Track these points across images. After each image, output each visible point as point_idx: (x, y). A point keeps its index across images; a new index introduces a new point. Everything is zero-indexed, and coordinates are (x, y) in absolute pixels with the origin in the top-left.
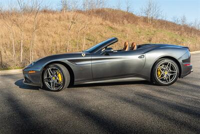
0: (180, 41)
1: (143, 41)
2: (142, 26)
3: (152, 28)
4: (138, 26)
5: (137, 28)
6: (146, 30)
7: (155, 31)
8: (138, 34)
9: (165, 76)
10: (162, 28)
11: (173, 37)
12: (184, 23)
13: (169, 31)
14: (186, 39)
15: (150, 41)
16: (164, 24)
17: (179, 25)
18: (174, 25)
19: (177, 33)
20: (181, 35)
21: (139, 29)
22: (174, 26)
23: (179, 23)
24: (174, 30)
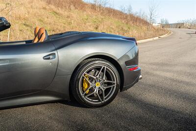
0: (126, 29)
1: (89, 28)
2: (90, 13)
3: (100, 15)
4: (85, 13)
5: (85, 15)
6: (94, 17)
7: (102, 19)
8: (85, 21)
9: (96, 91)
10: (109, 16)
11: (120, 26)
12: (130, 13)
13: (117, 20)
14: (132, 28)
15: (97, 28)
16: (111, 12)
17: (126, 14)
18: (121, 13)
19: (123, 21)
20: (127, 23)
21: (87, 16)
22: (121, 15)
23: (126, 12)
24: (121, 18)
